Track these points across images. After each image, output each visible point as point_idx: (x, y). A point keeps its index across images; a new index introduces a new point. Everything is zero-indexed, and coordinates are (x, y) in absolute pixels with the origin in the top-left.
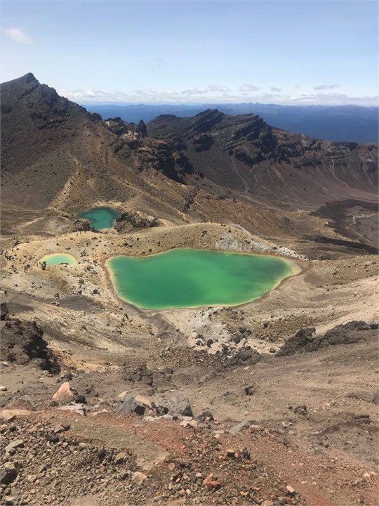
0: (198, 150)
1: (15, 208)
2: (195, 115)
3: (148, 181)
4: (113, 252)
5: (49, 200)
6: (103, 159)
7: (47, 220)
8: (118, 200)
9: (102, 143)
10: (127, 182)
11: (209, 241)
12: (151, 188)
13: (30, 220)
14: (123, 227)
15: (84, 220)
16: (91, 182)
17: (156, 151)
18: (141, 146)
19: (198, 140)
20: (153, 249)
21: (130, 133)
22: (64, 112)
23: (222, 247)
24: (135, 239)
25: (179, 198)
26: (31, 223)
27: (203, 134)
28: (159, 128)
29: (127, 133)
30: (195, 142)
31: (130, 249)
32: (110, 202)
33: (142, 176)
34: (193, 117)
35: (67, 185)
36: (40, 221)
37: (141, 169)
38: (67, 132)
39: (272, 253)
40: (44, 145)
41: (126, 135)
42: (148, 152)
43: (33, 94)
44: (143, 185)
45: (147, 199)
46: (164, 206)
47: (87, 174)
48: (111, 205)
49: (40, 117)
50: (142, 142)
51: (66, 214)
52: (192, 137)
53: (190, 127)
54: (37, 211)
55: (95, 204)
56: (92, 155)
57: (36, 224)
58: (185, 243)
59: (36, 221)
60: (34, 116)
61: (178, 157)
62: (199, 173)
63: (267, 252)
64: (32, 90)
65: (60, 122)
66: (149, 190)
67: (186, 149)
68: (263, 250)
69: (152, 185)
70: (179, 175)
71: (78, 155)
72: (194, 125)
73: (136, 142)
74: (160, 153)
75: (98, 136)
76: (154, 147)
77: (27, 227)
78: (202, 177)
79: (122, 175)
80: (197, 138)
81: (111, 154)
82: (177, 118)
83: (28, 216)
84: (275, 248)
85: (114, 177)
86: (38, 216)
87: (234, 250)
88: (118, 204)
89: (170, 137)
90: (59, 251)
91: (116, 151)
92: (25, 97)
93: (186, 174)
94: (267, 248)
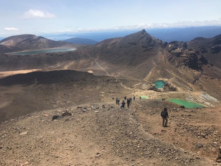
0: (213, 53)
1: (134, 79)
2: (213, 37)
3: (180, 71)
4: (157, 97)
5: (144, 77)
6: (164, 63)
7: (143, 84)
8: (167, 78)
9: (165, 57)
10: (171, 71)
11: (185, 97)
12: (181, 74)
13: (138, 83)
14: (166, 88)
15: (154, 85)
16: (158, 71)
17: (189, 56)
18: (182, 54)
19: (214, 48)
20: (168, 98)
21: (178, 49)
22: (153, 45)
23: (188, 100)
24: (164, 94)
25: (192, 78)
26: (138, 84)
27: (216, 45)
28: (194, 43)
29: (177, 49)
30: (212, 49)
31: (162, 97)
32: (164, 78)
33: (178, 69)
34: (212, 38)
35: (150, 72)
36: (141, 84)
37: (178, 67)
38: (153, 52)
39: (202, 103)
40: (145, 57)
41: (177, 50)
42: (185, 57)
43: (144, 38)
44: (177, 72)
45: (177, 78)
46: (183, 82)
47: (158, 68)
48: (164, 80)
49: (145, 47)
50: (183, 53)
51: (149, 82)
52: (211, 47)
53: (210, 43)
54: (140, 80)
55: (159, 79)
56: (160, 62)
57: (139, 85)
58: (178, 97)
59: (140, 83)
60: (143, 47)
61: (201, 57)
62: (211, 64)
63: (201, 103)
64: (143, 37)
65: (152, 49)
66: (180, 74)
67: (207, 52)
68: (200, 102)
69: (181, 72)
70: (199, 66)
71: (156, 61)
72: (212, 41)
73: (181, 52)
74: (190, 57)
75: (164, 54)
76: (188, 54)
77: (137, 86)
78: (212, 66)
79: (170, 69)
80: (213, 47)
81: (167, 61)
82: (204, 39)
83: (138, 82)
84: (204, 102)
85: (167, 70)
86: (140, 82)
87: (191, 101)
88: (167, 80)
89: (199, 47)
90: (144, 95)
91: (169, 60)
92: (141, 40)
93: (203, 65)
94: (201, 102)
